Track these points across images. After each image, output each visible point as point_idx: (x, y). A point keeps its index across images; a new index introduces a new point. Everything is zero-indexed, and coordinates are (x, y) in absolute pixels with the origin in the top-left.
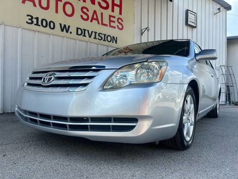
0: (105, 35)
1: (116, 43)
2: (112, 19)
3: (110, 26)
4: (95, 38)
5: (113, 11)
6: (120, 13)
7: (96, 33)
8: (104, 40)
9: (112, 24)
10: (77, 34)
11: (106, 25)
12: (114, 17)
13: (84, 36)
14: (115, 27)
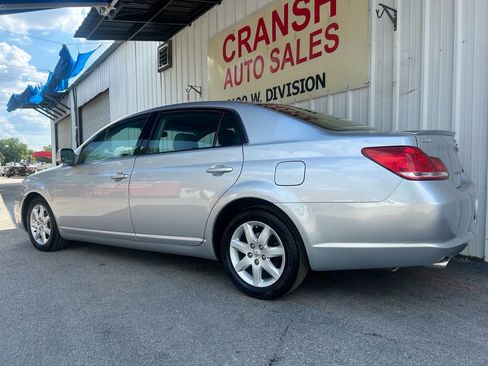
0: (302, 81)
1: (324, 86)
2: (316, 39)
3: (312, 56)
4: (289, 95)
5: (317, 20)
6: (333, 12)
7: (289, 85)
8: (303, 91)
9: (316, 50)
10: (268, 100)
11: (305, 60)
12: (319, 32)
13: (276, 98)
14: (320, 54)
